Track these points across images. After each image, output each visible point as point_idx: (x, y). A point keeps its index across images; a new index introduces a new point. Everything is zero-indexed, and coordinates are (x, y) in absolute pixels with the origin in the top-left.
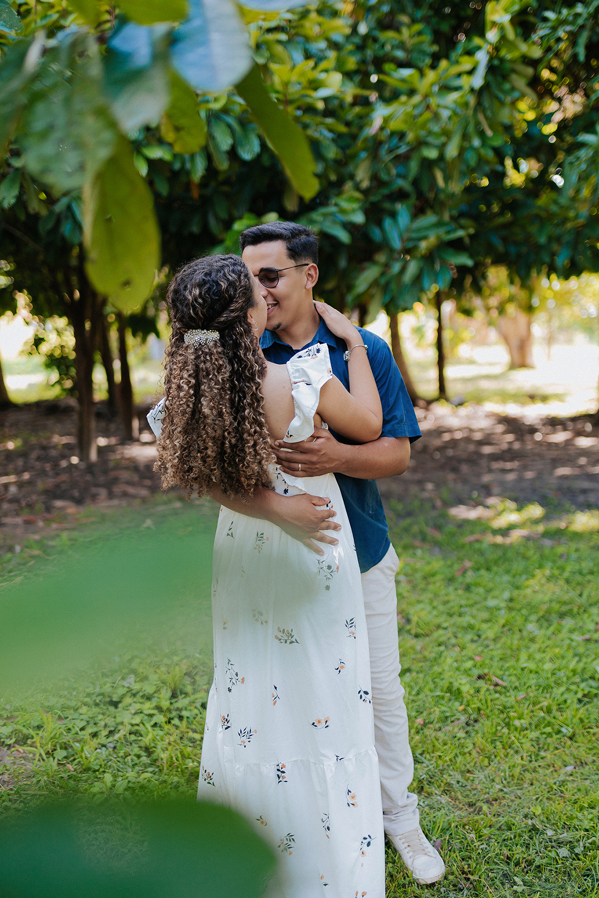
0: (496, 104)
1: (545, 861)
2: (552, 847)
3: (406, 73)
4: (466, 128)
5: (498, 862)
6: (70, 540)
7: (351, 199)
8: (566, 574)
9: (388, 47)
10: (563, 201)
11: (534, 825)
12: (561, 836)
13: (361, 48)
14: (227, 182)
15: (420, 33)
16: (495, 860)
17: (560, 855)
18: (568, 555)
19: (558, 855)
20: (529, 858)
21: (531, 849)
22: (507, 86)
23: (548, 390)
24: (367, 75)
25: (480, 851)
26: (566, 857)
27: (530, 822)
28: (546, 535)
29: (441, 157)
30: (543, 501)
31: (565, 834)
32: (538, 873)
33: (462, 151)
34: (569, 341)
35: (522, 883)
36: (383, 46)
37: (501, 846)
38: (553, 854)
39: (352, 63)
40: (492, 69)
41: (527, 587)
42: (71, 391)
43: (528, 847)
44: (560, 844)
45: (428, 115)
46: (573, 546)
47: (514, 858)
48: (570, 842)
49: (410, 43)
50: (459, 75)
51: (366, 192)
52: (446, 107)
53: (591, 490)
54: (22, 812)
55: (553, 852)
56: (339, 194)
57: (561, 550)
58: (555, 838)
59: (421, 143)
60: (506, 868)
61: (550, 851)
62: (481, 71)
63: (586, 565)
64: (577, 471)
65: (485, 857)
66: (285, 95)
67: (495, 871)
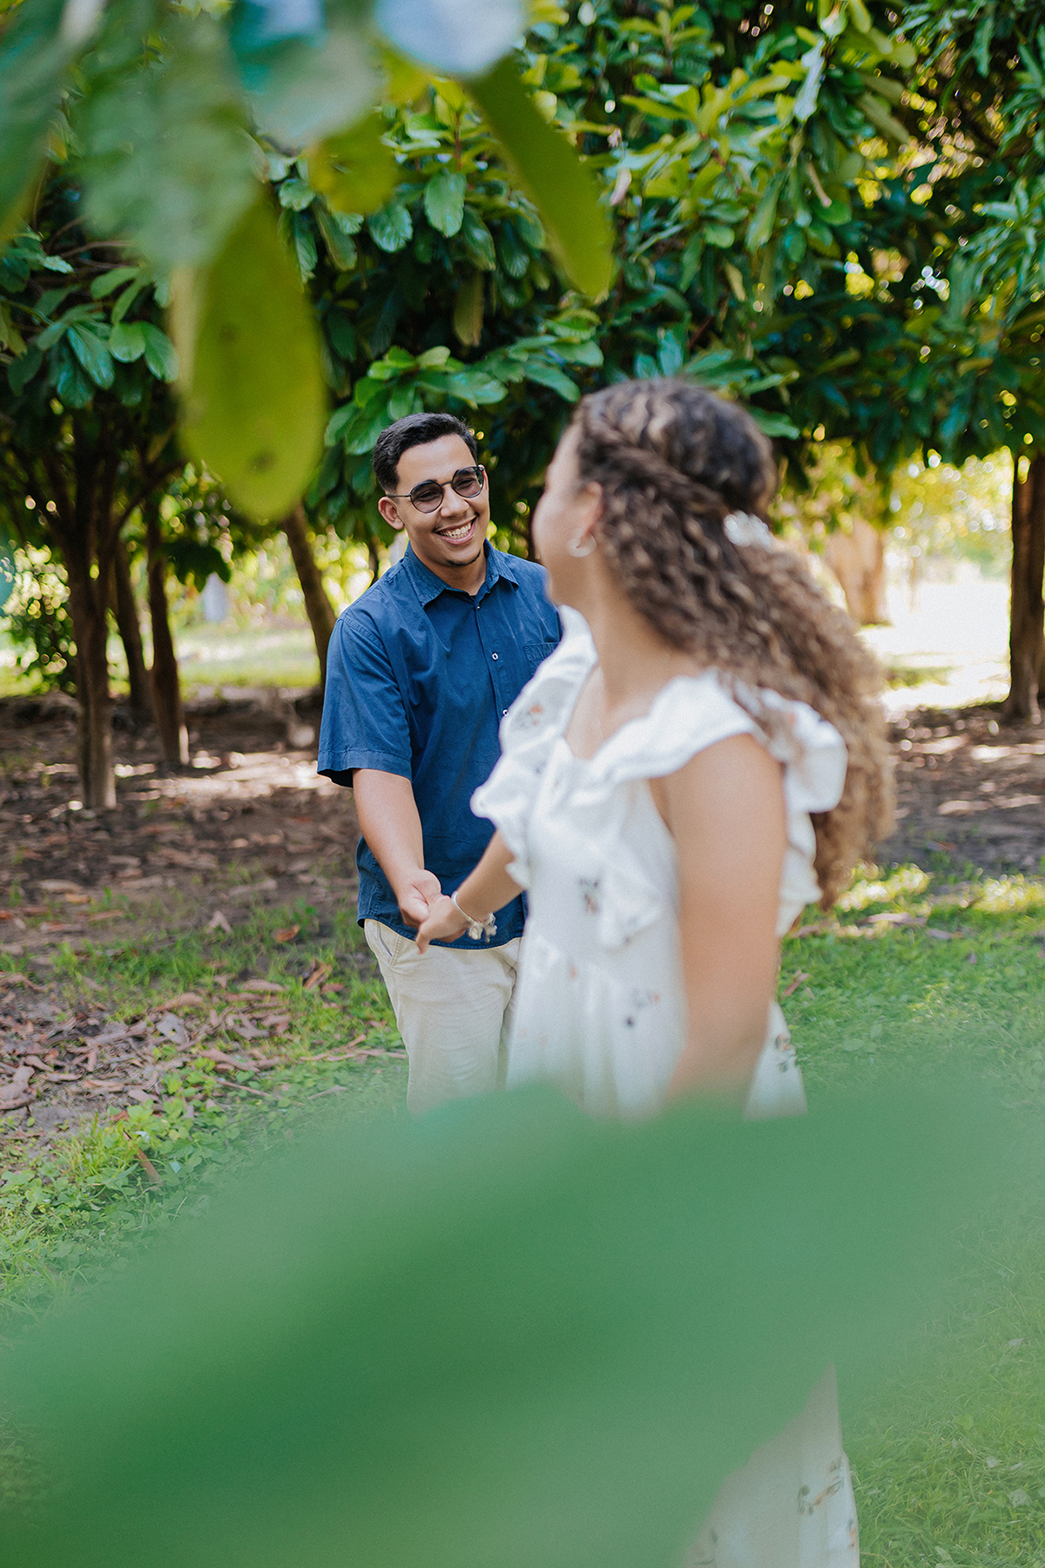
0: (839, 147)
1: (987, 1515)
2: (998, 1488)
3: (673, 92)
4: (782, 192)
5: (902, 1519)
6: (78, 954)
7: (576, 323)
8: (979, 990)
9: (634, 48)
10: (951, 324)
11: (961, 1450)
12: (1012, 1468)
13: (586, 50)
14: (351, 292)
15: (689, 23)
16: (897, 1517)
17: (1013, 1503)
18: (980, 954)
19: (1009, 1502)
20: (958, 1510)
21: (960, 1493)
22: (857, 116)
23: (916, 663)
24: (598, 99)
25: (869, 1501)
26: (1025, 1506)
27: (955, 1443)
28: (936, 919)
29: (739, 246)
30: (926, 860)
31: (1020, 1464)
32: (975, 1537)
33: (777, 233)
34: (950, 577)
35: (949, 1558)
36: (625, 46)
37: (906, 1490)
38: (1000, 1502)
39: (572, 76)
40: (829, 85)
41: (911, 1015)
42: (62, 679)
43: (953, 1488)
44: (1011, 1482)
45: (714, 169)
46: (988, 938)
47: (931, 1511)
48: (1029, 1477)
49: (672, 40)
50: (770, 97)
51: (602, 310)
52: (746, 156)
53: (1009, 838)
54: (21, 1463)
55: (1001, 1498)
56: (554, 314)
57: (966, 946)
58: (1002, 1471)
59: (704, 220)
60: (917, 1531)
61: (995, 1496)
62: (811, 89)
63: (1014, 972)
64: (980, 806)
65: (878, 1512)
66: (455, 134)
67: (897, 1537)
